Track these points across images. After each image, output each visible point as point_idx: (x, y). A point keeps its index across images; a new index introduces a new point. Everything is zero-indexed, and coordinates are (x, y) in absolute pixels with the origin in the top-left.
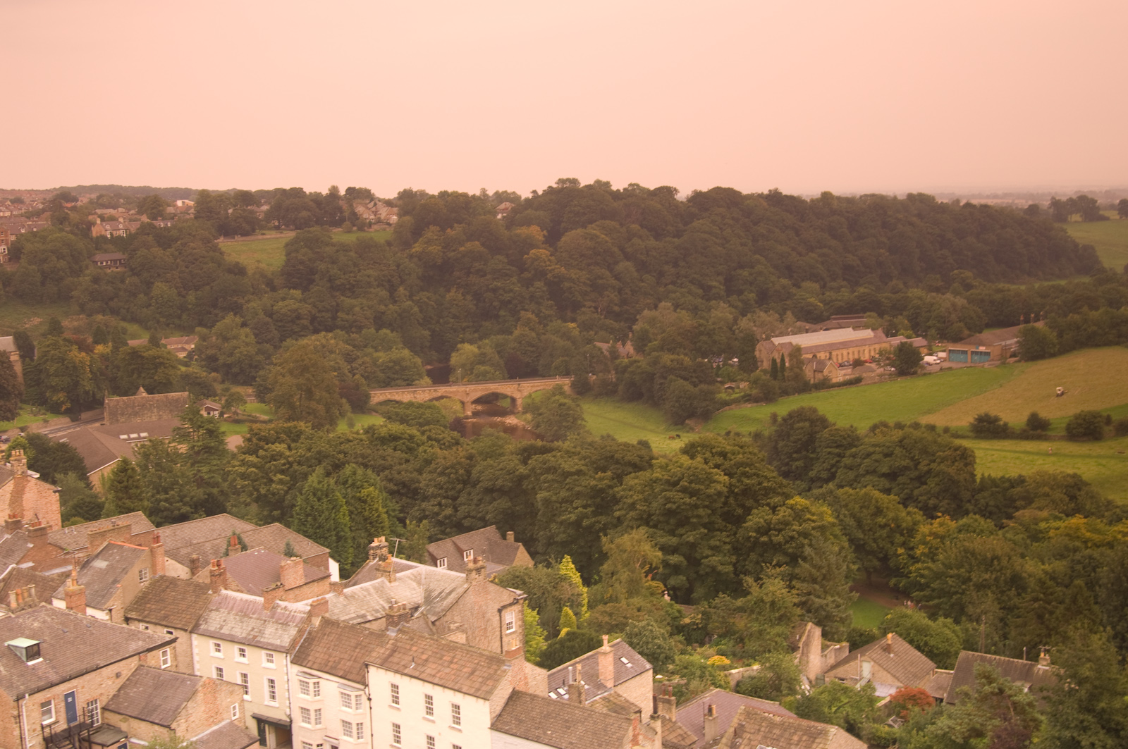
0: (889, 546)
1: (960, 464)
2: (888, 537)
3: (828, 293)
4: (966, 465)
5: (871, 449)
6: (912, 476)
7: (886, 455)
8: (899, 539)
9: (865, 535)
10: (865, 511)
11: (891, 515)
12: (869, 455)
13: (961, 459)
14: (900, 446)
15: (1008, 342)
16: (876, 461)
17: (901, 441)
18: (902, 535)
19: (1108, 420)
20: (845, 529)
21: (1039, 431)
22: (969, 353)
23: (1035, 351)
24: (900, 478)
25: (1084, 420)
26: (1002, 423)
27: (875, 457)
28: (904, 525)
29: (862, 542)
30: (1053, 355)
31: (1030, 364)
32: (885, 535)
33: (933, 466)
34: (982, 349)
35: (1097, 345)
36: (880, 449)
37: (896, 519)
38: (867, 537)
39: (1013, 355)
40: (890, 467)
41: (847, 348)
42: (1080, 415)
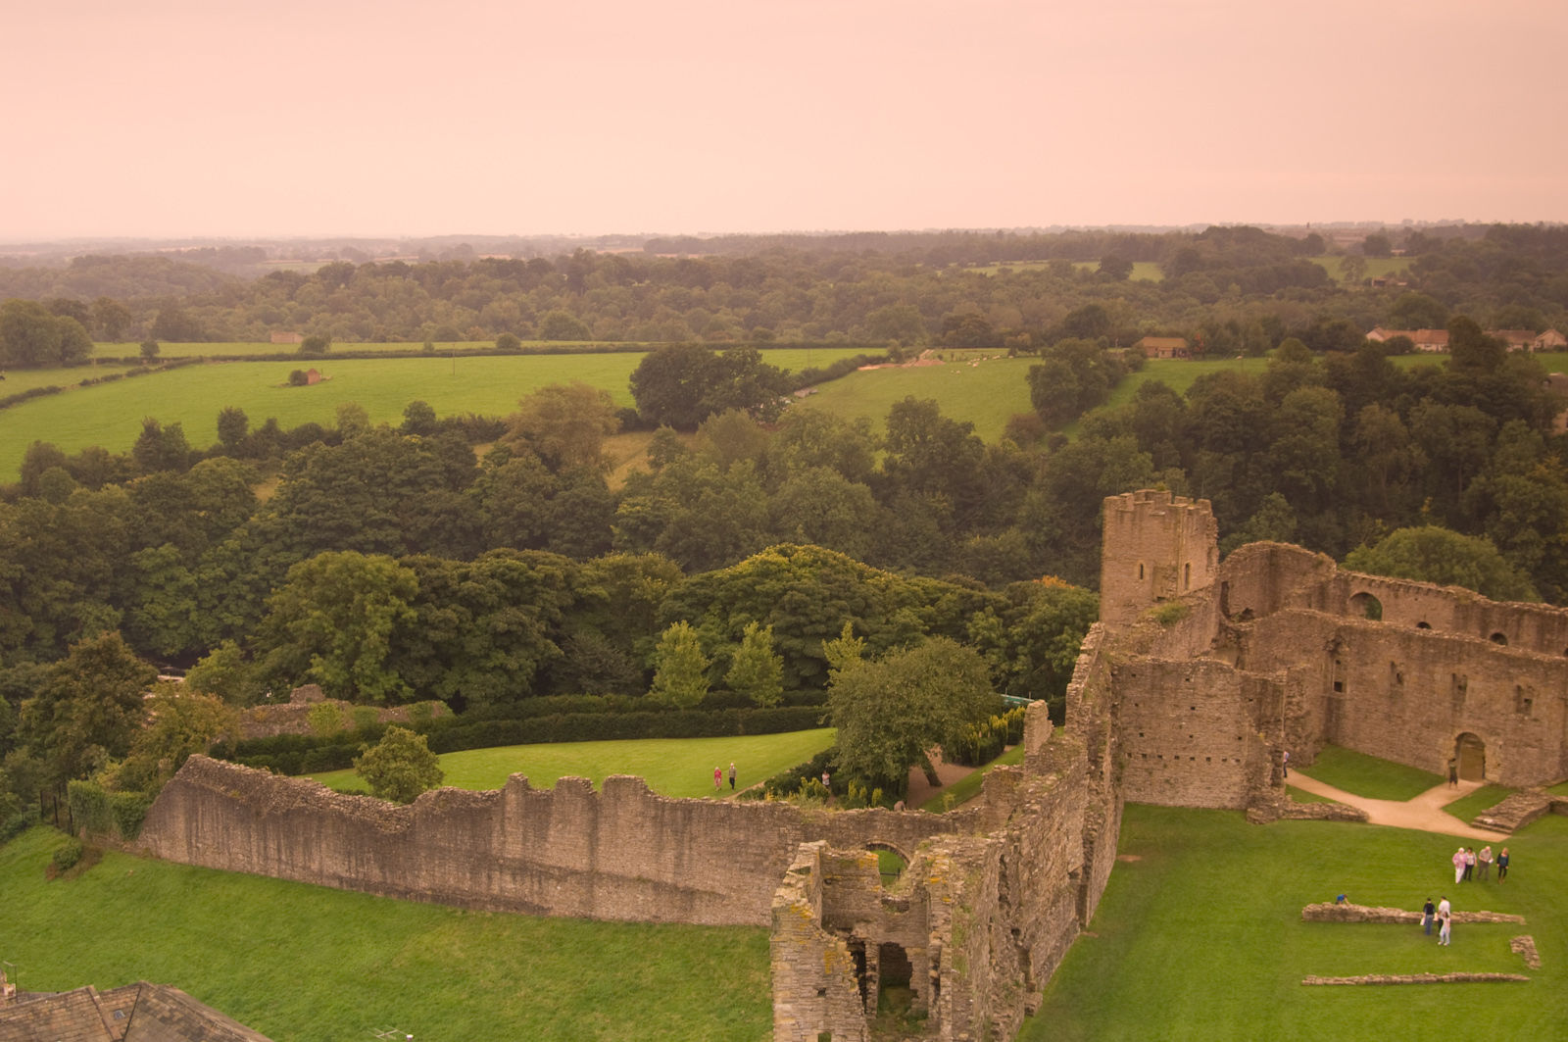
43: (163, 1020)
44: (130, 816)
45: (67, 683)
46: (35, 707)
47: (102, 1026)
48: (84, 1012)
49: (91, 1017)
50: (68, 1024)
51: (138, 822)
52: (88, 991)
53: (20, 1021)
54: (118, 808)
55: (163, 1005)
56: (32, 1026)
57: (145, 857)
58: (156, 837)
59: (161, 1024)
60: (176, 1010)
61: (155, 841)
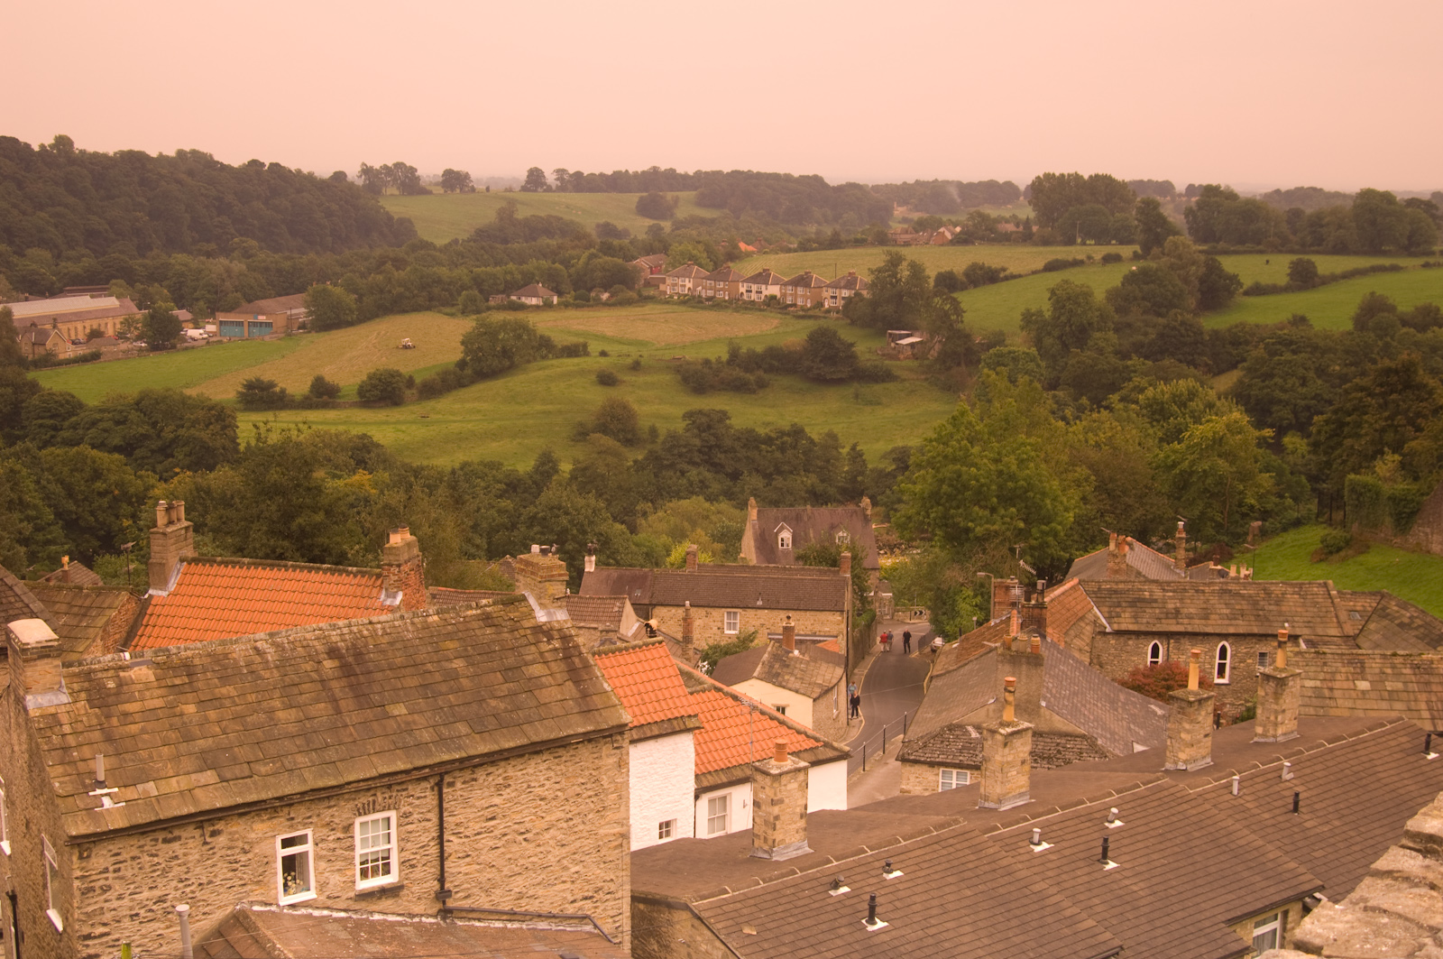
0: (113, 519)
1: (216, 427)
2: (110, 507)
3: (64, 264)
4: (224, 428)
5: (98, 416)
6: (153, 446)
7: (118, 423)
8: (125, 508)
9: (79, 506)
10: (76, 474)
11: (113, 478)
12: (94, 423)
13: (217, 421)
14: (137, 410)
15: (294, 311)
16: (105, 431)
17: (137, 404)
18: (130, 504)
19: (410, 382)
20: (49, 498)
21: (325, 397)
22: (246, 324)
23: (329, 319)
24: (137, 451)
25: (380, 380)
26: (278, 389)
27: (101, 425)
28: (132, 490)
29: (74, 517)
30: (351, 324)
31: (322, 334)
32: (106, 505)
33: (182, 432)
34: (262, 318)
35: (404, 311)
36: (110, 415)
37: (120, 485)
38: (81, 509)
39: (303, 326)
40: (124, 437)
41: (83, 321)
42: (374, 374)
43: (1401, 625)
44: (1404, 507)
45: (1360, 400)
46: (1327, 422)
47: (1335, 620)
48: (1317, 603)
49: (1324, 609)
50: (1299, 609)
51: (1413, 513)
52: (1325, 584)
53: (1250, 596)
54: (1392, 498)
55: (1403, 612)
56: (1262, 603)
57: (1413, 552)
58: (1428, 530)
59: (1397, 628)
60: (1416, 617)
61: (1427, 534)
